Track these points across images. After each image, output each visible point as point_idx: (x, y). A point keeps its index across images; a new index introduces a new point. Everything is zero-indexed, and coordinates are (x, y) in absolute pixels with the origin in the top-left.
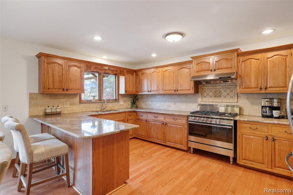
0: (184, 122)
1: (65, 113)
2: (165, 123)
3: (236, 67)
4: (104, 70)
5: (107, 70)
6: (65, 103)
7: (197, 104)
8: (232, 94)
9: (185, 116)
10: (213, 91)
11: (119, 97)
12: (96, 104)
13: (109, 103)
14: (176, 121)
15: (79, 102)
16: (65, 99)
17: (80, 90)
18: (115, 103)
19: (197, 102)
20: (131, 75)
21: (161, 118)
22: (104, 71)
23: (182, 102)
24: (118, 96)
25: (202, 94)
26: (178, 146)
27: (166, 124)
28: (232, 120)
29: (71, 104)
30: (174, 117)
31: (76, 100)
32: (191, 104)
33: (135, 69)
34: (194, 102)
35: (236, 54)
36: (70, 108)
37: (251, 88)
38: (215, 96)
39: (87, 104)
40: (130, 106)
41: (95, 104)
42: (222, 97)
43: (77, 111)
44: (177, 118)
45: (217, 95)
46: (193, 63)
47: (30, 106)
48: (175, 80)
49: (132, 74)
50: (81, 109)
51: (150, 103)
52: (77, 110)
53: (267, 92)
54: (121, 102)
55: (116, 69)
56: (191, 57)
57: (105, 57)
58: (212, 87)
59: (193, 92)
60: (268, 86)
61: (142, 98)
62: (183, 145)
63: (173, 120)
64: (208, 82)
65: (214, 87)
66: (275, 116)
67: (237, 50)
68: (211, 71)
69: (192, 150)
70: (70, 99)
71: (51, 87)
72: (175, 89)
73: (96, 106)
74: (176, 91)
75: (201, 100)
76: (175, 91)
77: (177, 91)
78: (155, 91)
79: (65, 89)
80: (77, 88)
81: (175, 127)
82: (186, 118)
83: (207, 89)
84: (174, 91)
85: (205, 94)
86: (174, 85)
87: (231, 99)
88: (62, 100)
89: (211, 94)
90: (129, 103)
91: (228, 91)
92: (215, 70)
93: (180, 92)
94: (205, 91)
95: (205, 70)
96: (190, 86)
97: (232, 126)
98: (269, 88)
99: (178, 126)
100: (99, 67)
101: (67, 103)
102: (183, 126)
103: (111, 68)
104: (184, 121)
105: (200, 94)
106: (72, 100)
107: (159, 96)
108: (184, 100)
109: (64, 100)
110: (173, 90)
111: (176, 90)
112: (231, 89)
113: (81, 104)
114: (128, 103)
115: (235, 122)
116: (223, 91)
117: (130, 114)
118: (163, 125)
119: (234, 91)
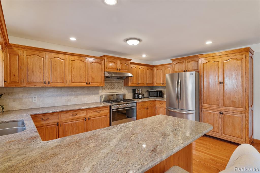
0: (107, 112)
2: (87, 119)
3: (130, 70)
8: (120, 87)
10: (109, 84)
14: (100, 113)
19: (98, 94)
21: (83, 115)
27: (89, 119)
30: (97, 110)
32: (94, 96)
34: (96, 94)
35: (130, 62)
37: (134, 83)
38: (111, 88)
42: (115, 89)
44: (101, 109)
53: (139, 86)
58: (109, 81)
61: (11, 93)
65: (111, 82)
67: (130, 60)
75: (101, 92)
76: (87, 83)
78: (58, 82)
81: (99, 119)
82: (109, 108)
83: (106, 82)
85: (104, 87)
89: (109, 86)
91: (118, 85)
92: (120, 70)
93: (91, 85)
95: (114, 69)
99: (102, 117)
102: (106, 115)
105: (100, 87)
108: (86, 92)
110: (85, 83)
112: (120, 83)
116: (115, 85)
118: (85, 122)
119: (121, 85)
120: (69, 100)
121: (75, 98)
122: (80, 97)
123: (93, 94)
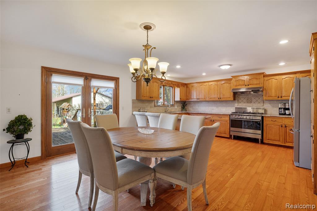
0: (227, 119)
2: (212, 120)
3: (263, 84)
6: (148, 106)
7: (235, 108)
8: (259, 100)
10: (246, 99)
12: (162, 107)
14: (221, 119)
15: (154, 106)
18: (173, 107)
19: (234, 106)
24: (174, 102)
25: (238, 101)
26: (223, 135)
27: (213, 121)
28: (260, 116)
29: (151, 107)
31: (153, 104)
32: (230, 108)
34: (232, 106)
35: (262, 75)
37: (272, 97)
39: (158, 107)
42: (253, 102)
44: (222, 116)
45: (249, 101)
46: (233, 80)
47: (132, 107)
48: (218, 91)
49: (184, 87)
51: (197, 107)
52: (153, 111)
53: (282, 99)
54: (176, 107)
55: (175, 83)
56: (231, 76)
58: (245, 96)
59: (233, 100)
60: (283, 96)
61: (190, 104)
62: (226, 134)
63: (218, 118)
64: (242, 93)
65: (247, 96)
66: (287, 113)
67: (263, 73)
68: (246, 85)
69: (233, 137)
75: (237, 105)
80: (156, 97)
82: (229, 116)
83: (242, 97)
84: (217, 99)
85: (240, 101)
86: (218, 95)
87: (259, 104)
88: (146, 104)
89: (245, 100)
91: (257, 99)
92: (248, 85)
93: (222, 99)
94: (240, 99)
95: (241, 85)
96: (230, 95)
97: (260, 120)
98: (284, 97)
99: (223, 122)
100: (167, 82)
102: (227, 121)
103: (173, 83)
105: (236, 101)
106: (151, 104)
107: (204, 102)
108: (224, 105)
111: (220, 98)
112: (259, 97)
114: (179, 107)
115: (263, 117)
116: (253, 99)
118: (211, 122)
119: (261, 99)
120: (213, 109)
121: (216, 108)
122: (220, 108)
123: (229, 106)
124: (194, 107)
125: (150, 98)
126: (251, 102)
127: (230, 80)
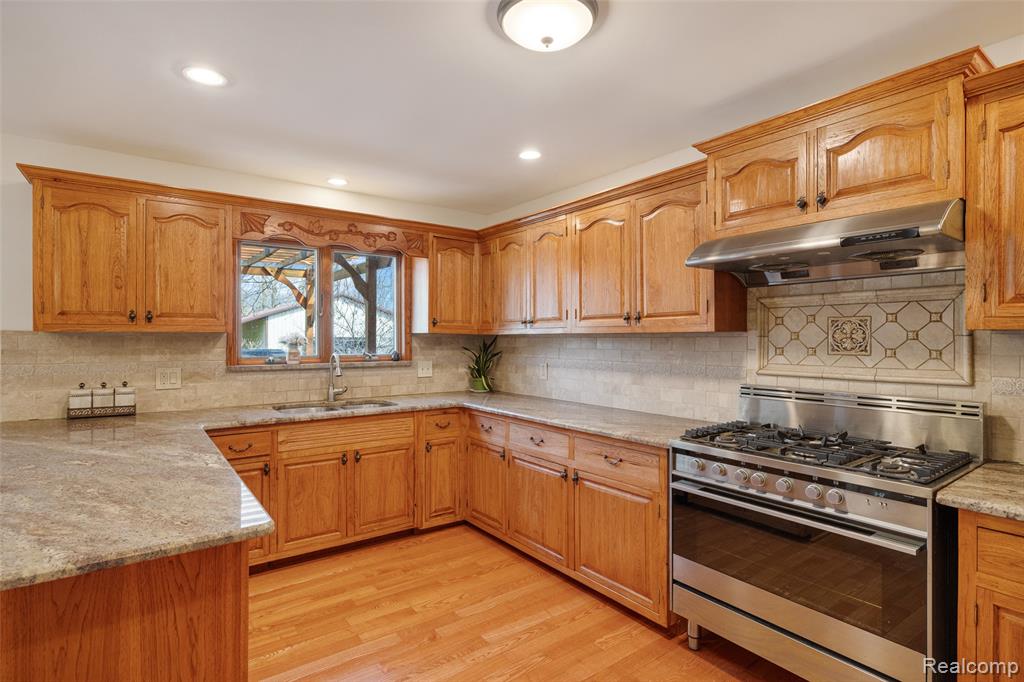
0: (654, 481)
1: (159, 409)
3: (957, 169)
4: (324, 234)
5: (341, 232)
6: (159, 370)
7: (736, 387)
8: (936, 335)
9: (659, 448)
10: (822, 319)
11: (415, 344)
12: (304, 375)
13: (367, 372)
14: (617, 470)
15: (224, 366)
16: (162, 353)
17: (209, 316)
18: (396, 371)
19: (737, 377)
20: (459, 255)
21: (557, 449)
22: (327, 237)
23: (671, 372)
24: (408, 343)
25: (764, 335)
26: (631, 598)
27: (576, 480)
28: (921, 502)
29: (189, 377)
30: (606, 450)
31: (210, 357)
32: (712, 385)
33: (477, 227)
34: (726, 377)
36: (183, 394)
38: (837, 348)
39: (260, 376)
40: (464, 385)
41: (297, 374)
42: (877, 350)
43: (217, 405)
44: (624, 454)
45: (851, 340)
46: (711, 174)
47: (4, 384)
49: (463, 251)
50: (235, 396)
51: (541, 373)
52: (216, 400)
54: (424, 368)
55: (385, 230)
56: (697, 147)
57: (338, 181)
58: (816, 299)
59: (710, 327)
61: (513, 350)
62: (647, 595)
63: (601, 465)
65: (830, 299)
68: (804, 205)
69: (692, 633)
70: (183, 353)
71: (74, 305)
72: (626, 309)
73: (302, 381)
74: (633, 322)
75: (758, 368)
76: (628, 319)
77: (639, 319)
78: (550, 320)
79: (141, 314)
80: (197, 311)
81: (615, 498)
82: (664, 461)
83: (791, 307)
84: (622, 322)
85: (780, 335)
86: (622, 292)
87: (932, 364)
88: (145, 358)
89: (813, 334)
90: (463, 370)
91: (914, 318)
92: (823, 201)
93: (650, 325)
94: (780, 321)
95: (771, 208)
96: (697, 294)
97: (925, 540)
99: (629, 496)
100: (303, 222)
101: (169, 371)
102: (651, 499)
104: (651, 475)
105: (752, 336)
106: (190, 358)
107: (574, 345)
108: (678, 362)
109: (156, 358)
110: (621, 317)
111: (634, 315)
112: (933, 307)
113: (232, 375)
114: (454, 370)
116: (878, 316)
117: (442, 419)
118: (565, 484)
119: (948, 318)
121: (634, 383)
124: (529, 371)
125: (132, 318)
126: (864, 349)
127: (691, 175)
